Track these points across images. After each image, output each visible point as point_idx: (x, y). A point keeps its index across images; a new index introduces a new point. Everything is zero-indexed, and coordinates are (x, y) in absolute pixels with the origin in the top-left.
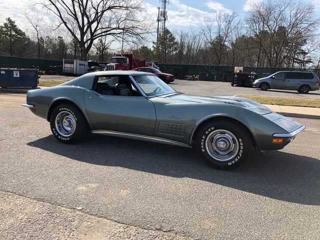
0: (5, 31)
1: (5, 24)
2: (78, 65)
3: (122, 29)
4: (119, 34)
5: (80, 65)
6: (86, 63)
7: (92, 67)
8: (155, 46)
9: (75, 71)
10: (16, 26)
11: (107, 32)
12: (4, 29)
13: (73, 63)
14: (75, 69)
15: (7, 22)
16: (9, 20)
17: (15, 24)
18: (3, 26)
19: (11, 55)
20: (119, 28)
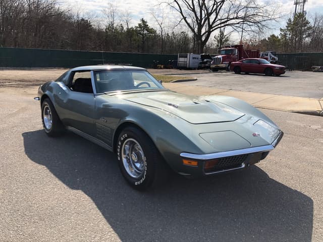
0: (139, 31)
1: (139, 25)
2: (191, 59)
3: (242, 18)
4: (238, 23)
5: (194, 58)
6: (199, 56)
7: (205, 60)
8: (283, 33)
9: (188, 65)
10: (147, 25)
11: (225, 23)
12: (139, 29)
13: (186, 57)
14: (188, 63)
15: (141, 22)
16: (143, 20)
17: (147, 24)
18: (138, 26)
19: (139, 52)
20: (237, 18)
